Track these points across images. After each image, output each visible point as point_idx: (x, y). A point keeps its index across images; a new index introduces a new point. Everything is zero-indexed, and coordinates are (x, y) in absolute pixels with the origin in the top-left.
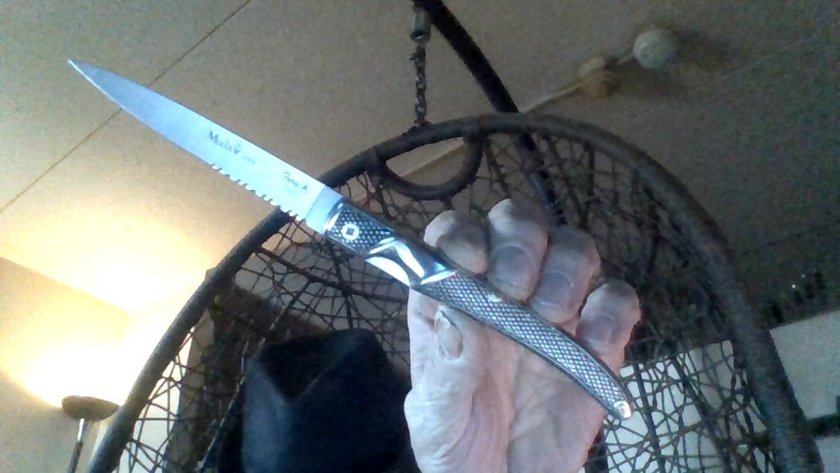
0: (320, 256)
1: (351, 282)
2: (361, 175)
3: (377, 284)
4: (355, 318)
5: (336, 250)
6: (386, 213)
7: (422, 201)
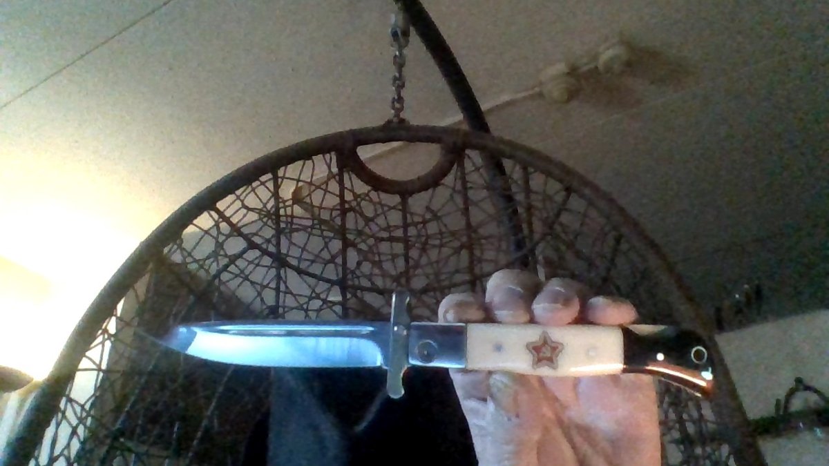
0: (265, 224)
1: (287, 255)
2: (328, 155)
3: (313, 262)
4: (282, 291)
5: (283, 222)
6: (342, 196)
7: (380, 193)
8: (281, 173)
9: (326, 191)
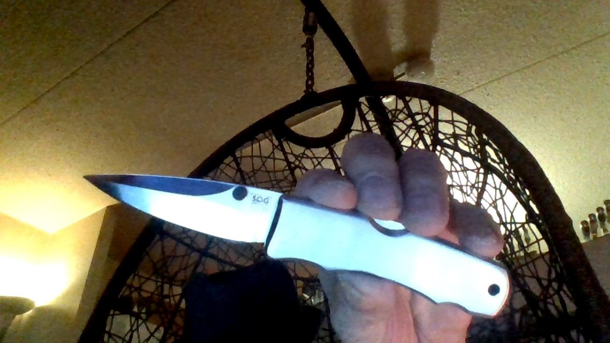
2: (267, 133)
6: (286, 160)
7: (312, 149)
8: (238, 154)
9: (274, 159)
